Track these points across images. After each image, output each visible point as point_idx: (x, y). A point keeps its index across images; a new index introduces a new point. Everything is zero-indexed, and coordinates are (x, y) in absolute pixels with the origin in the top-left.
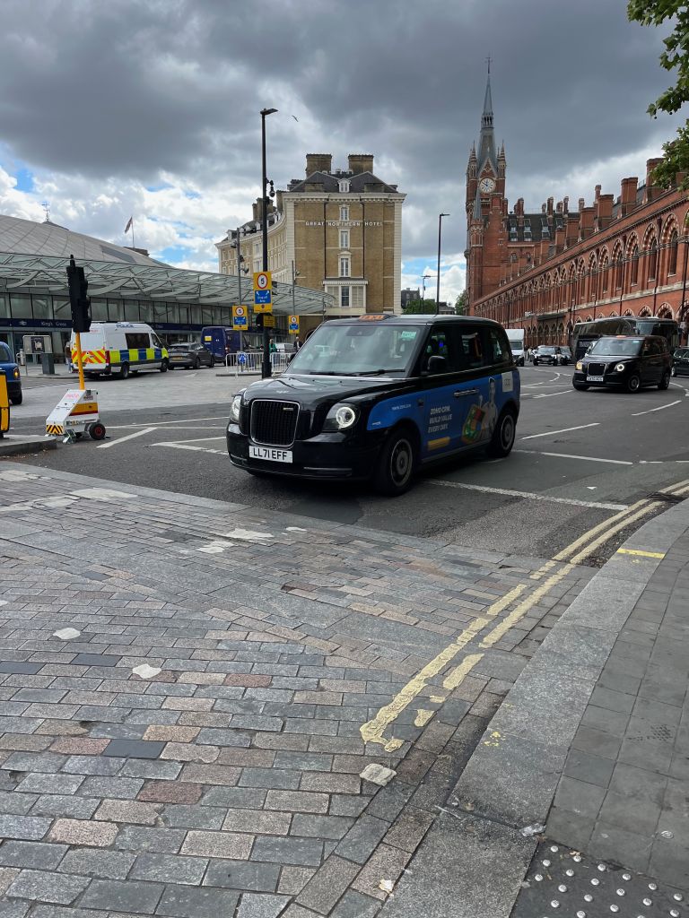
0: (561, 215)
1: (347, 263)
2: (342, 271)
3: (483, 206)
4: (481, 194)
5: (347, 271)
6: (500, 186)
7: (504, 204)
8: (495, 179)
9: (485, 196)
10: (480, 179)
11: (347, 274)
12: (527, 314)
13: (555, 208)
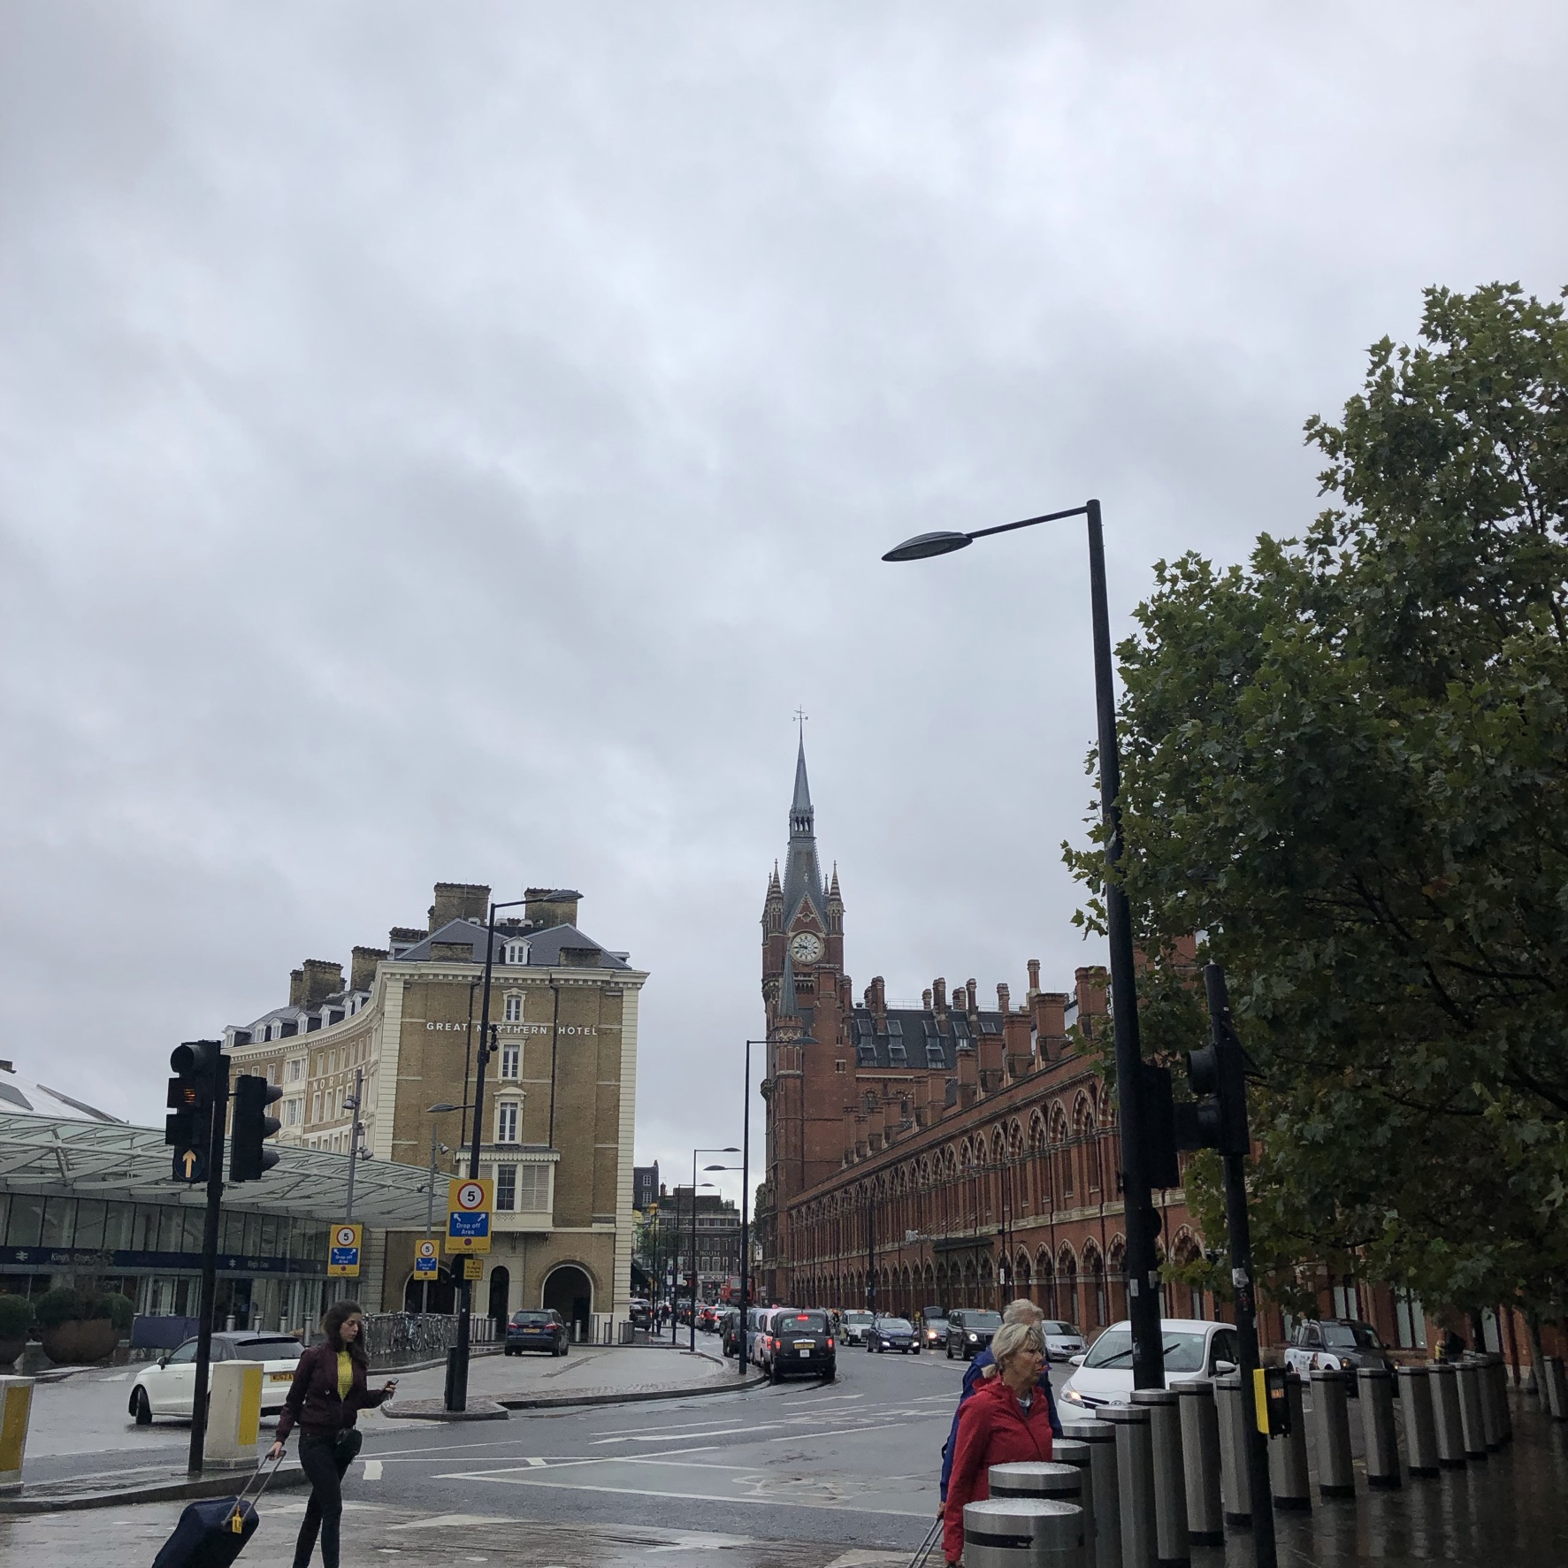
0: (962, 1017)
1: (513, 1114)
2: (502, 1129)
3: (800, 989)
4: (795, 964)
5: (512, 1129)
6: (834, 949)
7: (844, 986)
8: (822, 935)
9: (802, 969)
10: (791, 934)
11: (512, 1138)
12: (911, 1235)
13: (949, 1000)
